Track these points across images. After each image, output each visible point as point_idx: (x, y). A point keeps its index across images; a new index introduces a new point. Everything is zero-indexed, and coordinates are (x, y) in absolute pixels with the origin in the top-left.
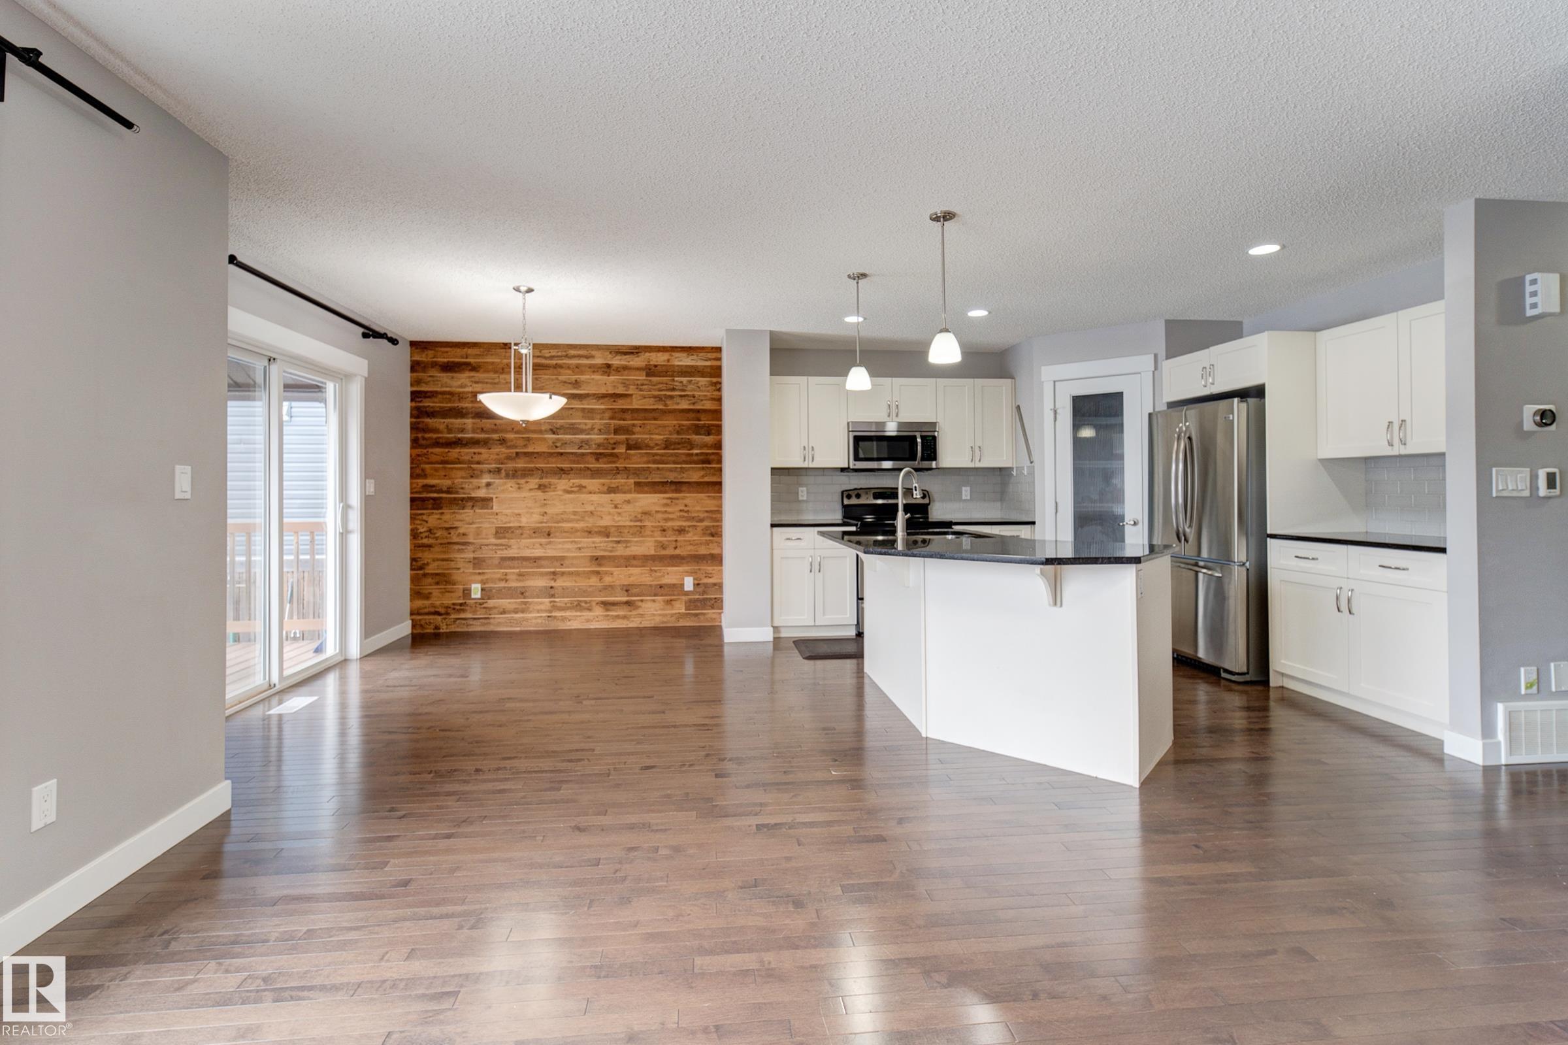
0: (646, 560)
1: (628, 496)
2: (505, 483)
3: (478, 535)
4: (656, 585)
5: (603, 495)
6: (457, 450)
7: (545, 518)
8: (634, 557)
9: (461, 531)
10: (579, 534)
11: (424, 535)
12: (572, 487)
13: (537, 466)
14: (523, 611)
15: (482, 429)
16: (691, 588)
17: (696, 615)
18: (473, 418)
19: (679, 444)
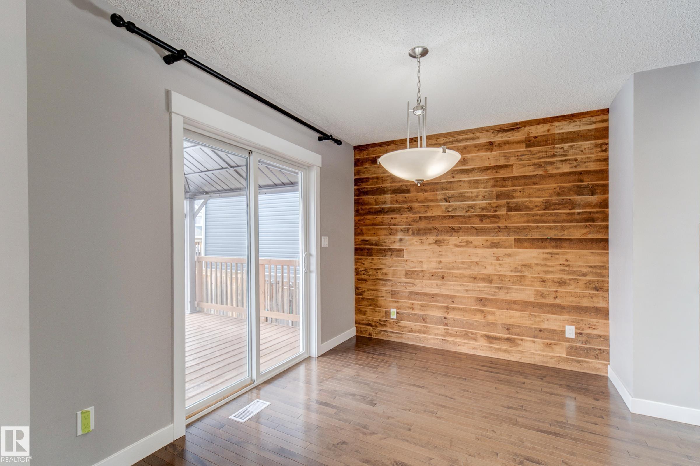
0: (525, 305)
1: (509, 251)
2: (412, 239)
3: (394, 275)
4: (536, 329)
5: (487, 249)
6: (381, 216)
7: (440, 266)
8: (515, 302)
9: (384, 271)
10: (466, 279)
11: (362, 273)
12: (461, 242)
13: (434, 226)
14: (424, 333)
15: (397, 201)
16: (573, 336)
17: (578, 362)
18: (391, 194)
19: (559, 204)
